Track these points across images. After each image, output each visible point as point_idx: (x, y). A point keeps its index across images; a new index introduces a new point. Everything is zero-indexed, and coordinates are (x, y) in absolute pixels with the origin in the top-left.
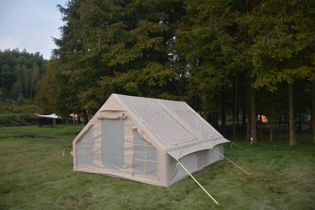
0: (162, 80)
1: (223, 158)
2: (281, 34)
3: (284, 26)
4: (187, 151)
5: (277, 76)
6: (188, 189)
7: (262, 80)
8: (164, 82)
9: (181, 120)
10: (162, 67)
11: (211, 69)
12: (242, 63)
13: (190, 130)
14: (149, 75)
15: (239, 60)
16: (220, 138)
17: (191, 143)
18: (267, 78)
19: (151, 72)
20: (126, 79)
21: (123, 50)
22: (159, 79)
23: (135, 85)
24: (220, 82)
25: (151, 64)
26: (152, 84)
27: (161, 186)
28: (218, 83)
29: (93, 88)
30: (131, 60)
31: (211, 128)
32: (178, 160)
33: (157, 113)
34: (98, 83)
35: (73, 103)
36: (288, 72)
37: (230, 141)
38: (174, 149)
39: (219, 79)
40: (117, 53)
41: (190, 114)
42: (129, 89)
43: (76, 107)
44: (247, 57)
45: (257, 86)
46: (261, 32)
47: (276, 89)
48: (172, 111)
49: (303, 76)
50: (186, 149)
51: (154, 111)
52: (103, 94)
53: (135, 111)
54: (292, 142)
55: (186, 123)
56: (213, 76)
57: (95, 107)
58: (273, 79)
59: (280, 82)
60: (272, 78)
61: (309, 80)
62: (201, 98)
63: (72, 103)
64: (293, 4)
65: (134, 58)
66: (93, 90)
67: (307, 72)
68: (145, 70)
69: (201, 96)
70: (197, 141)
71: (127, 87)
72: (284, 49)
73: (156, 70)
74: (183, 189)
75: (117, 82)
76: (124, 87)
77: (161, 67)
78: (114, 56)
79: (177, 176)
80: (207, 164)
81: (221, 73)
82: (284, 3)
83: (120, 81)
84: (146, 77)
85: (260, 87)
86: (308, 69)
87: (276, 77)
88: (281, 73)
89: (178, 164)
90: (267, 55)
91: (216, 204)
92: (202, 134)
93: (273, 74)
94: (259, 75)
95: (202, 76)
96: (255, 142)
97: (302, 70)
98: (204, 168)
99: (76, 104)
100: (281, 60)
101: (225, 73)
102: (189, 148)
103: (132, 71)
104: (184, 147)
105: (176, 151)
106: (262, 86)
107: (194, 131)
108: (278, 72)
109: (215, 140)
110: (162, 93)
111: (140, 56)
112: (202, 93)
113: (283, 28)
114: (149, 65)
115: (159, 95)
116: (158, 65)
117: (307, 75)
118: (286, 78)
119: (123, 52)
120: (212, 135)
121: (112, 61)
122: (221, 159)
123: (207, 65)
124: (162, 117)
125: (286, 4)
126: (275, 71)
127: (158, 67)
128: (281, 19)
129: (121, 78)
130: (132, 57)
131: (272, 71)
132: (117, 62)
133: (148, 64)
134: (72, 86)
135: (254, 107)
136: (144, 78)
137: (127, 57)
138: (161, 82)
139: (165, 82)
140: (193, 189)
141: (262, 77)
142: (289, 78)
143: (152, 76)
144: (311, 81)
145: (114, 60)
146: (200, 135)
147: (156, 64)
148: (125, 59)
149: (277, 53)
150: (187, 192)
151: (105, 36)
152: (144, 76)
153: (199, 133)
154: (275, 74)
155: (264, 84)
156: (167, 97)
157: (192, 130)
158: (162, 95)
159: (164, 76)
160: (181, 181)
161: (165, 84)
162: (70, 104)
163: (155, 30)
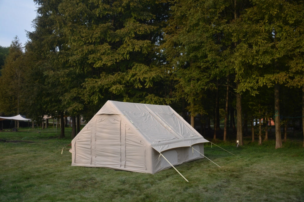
0: (148, 82)
1: (203, 157)
2: (261, 42)
3: (265, 34)
4: (168, 147)
5: (259, 81)
6: (168, 175)
7: (244, 85)
8: (150, 84)
9: (165, 122)
10: (149, 69)
11: (196, 73)
12: (226, 69)
13: (172, 131)
14: (135, 77)
15: (224, 66)
16: (201, 138)
17: (172, 141)
18: (249, 82)
19: (137, 73)
20: (112, 81)
21: (109, 52)
22: (145, 82)
23: (122, 88)
24: (204, 85)
25: (137, 65)
26: (138, 87)
27: (148, 173)
28: (203, 87)
29: (76, 89)
30: (118, 61)
31: (192, 130)
32: (161, 152)
33: (144, 116)
34: (83, 85)
35: (51, 104)
36: (269, 77)
37: (209, 142)
38: (158, 145)
39: (204, 83)
40: (104, 54)
41: (173, 116)
42: (115, 92)
43: (54, 109)
44: (231, 64)
45: (240, 91)
46: (243, 40)
47: (258, 93)
48: (158, 114)
49: (281, 82)
50: (167, 146)
51: (142, 115)
52: (87, 96)
53: (127, 114)
54: (278, 145)
55: (169, 125)
56: (198, 80)
57: (79, 109)
58: (254, 84)
59: (261, 86)
60: (253, 82)
61: (286, 85)
62: (188, 100)
63: (49, 104)
64: (274, 14)
65: (120, 59)
66: (76, 92)
67: (285, 78)
68: (131, 72)
69: (187, 98)
70: (178, 140)
71: (113, 90)
72: (264, 56)
73: (142, 72)
74: (165, 174)
75: (103, 84)
76: (110, 89)
77: (147, 69)
78: (100, 57)
79: (160, 166)
80: (187, 160)
81: (206, 77)
82: (267, 12)
83: (107, 83)
84: (132, 79)
85: (242, 91)
86: (286, 76)
87: (257, 82)
88: (262, 78)
89: (160, 155)
90: (248, 62)
91: (187, 182)
92: (183, 134)
93: (255, 79)
94: (242, 80)
95: (188, 80)
96: (242, 144)
97: (280, 76)
98: (184, 163)
99: (54, 105)
100: (261, 66)
101: (210, 77)
102: (170, 145)
103: (119, 73)
104: (166, 144)
105: (159, 147)
106: (244, 90)
107: (175, 132)
108: (260, 77)
109: (195, 140)
110: (148, 95)
111: (127, 58)
112: (188, 95)
113: (265, 36)
114: (135, 67)
115: (145, 96)
116: (144, 67)
117: (284, 81)
118: (266, 83)
119: (109, 53)
120: (192, 136)
121: (98, 63)
122: (201, 157)
123: (193, 70)
124: (148, 119)
125: (268, 13)
126: (257, 76)
127: (145, 69)
128: (263, 27)
129: (107, 80)
130: (118, 58)
131: (254, 76)
132: (103, 64)
133: (134, 65)
134: (50, 85)
135: (240, 109)
136: (130, 79)
137: (113, 58)
138: (147, 84)
139: (152, 84)
140: (172, 174)
141: (244, 82)
142: (269, 83)
143: (138, 78)
144: (288, 86)
145: (100, 61)
146: (181, 135)
147: (142, 66)
148: (111, 60)
149: (257, 60)
150: (167, 177)
151: (91, 36)
152: (129, 78)
153: (180, 133)
154: (257, 79)
155: (247, 89)
156: (152, 99)
157: (174, 131)
158: (148, 97)
159: (150, 78)
160: (164, 170)
161: (151, 86)
162: (48, 105)
163: (142, 33)
